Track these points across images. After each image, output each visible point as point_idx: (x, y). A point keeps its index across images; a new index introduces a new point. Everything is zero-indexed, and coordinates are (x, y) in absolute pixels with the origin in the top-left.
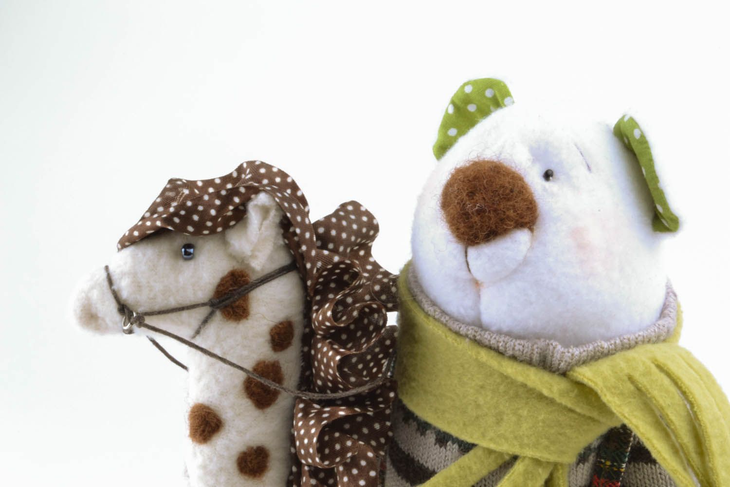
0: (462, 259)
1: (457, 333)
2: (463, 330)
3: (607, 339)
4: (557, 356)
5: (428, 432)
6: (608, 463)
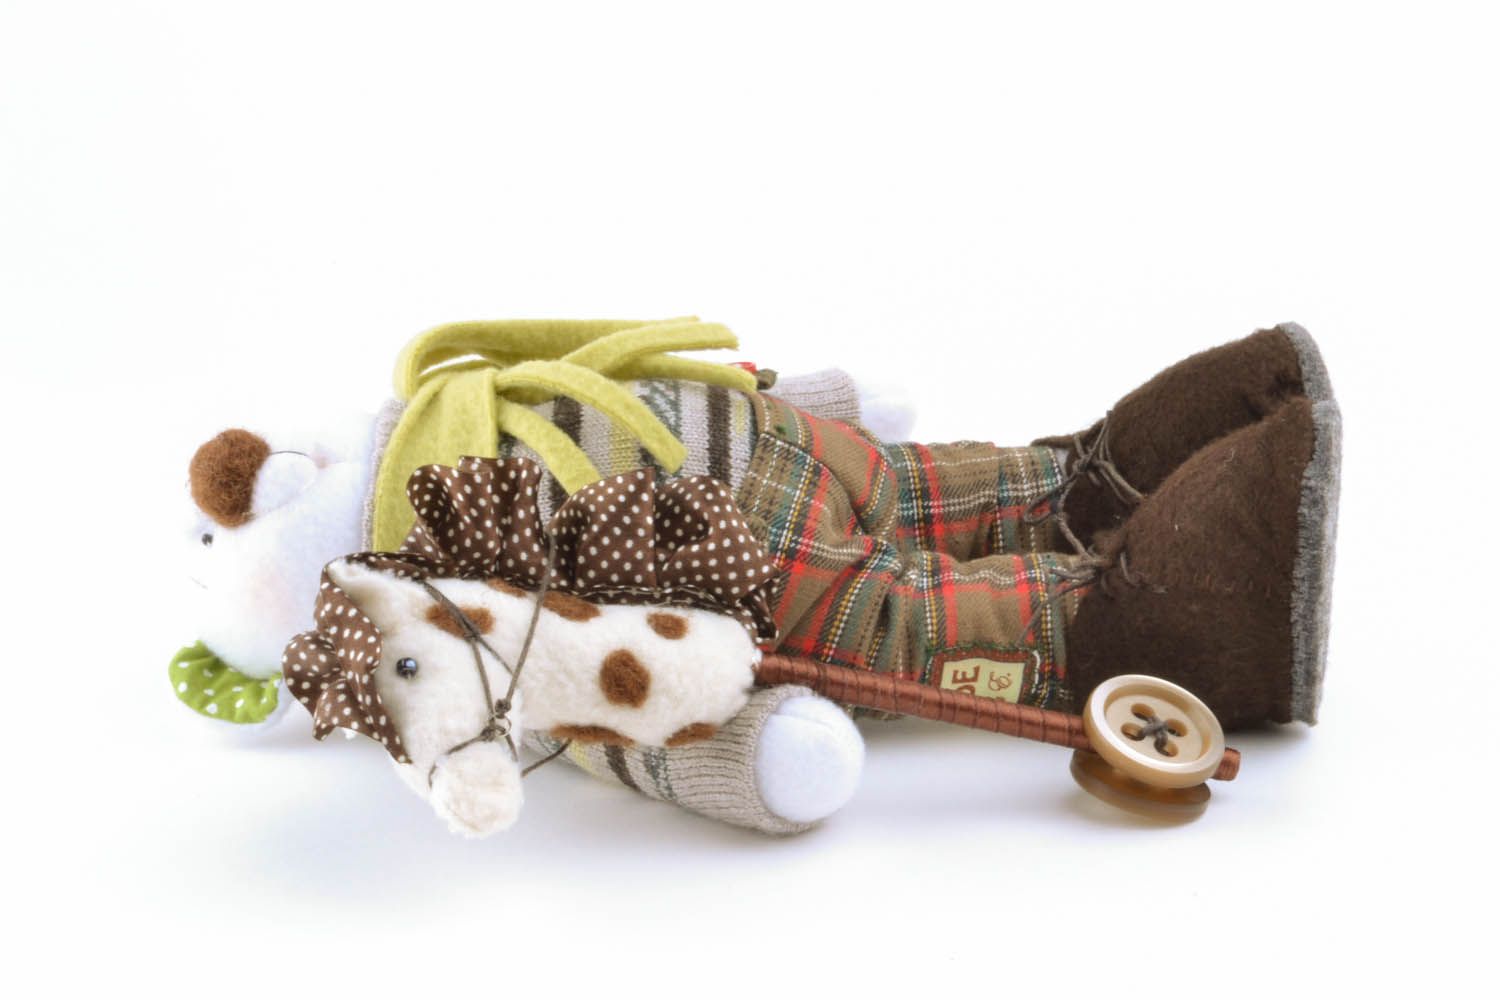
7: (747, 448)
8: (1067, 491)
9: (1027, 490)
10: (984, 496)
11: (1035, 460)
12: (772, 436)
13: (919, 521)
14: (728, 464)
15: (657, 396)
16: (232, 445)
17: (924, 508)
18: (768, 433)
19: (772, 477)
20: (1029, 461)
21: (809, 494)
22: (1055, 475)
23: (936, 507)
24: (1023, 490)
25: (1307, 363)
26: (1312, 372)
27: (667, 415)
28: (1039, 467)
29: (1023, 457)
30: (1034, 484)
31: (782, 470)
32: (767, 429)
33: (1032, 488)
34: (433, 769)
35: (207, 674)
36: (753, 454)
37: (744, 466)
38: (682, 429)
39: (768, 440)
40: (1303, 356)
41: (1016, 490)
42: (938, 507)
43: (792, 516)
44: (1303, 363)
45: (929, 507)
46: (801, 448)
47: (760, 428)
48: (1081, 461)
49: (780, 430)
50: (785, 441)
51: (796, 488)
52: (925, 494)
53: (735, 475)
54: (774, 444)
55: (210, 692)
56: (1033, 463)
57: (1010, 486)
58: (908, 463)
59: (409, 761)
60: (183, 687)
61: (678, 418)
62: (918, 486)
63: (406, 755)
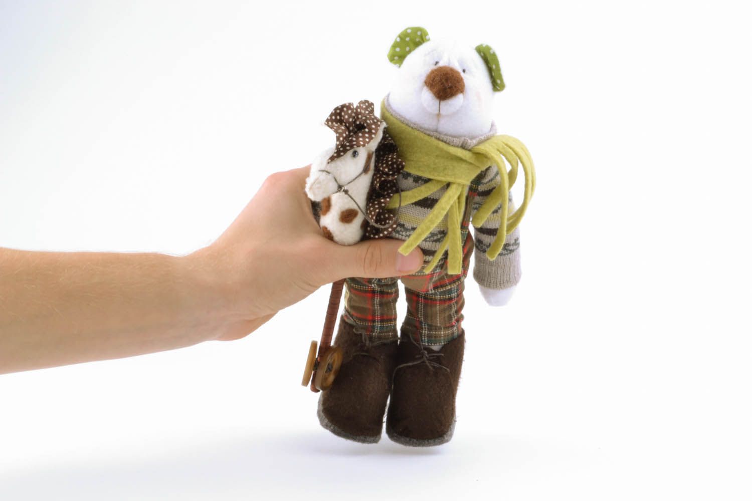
0: (438, 106)
1: (429, 135)
2: (432, 133)
3: (482, 136)
4: (469, 144)
5: (409, 178)
6: (475, 186)
8: (417, 345)
9: (424, 332)
22: (428, 343)
30: (427, 335)
33: (425, 334)
34: (328, 173)
59: (328, 163)
63: (331, 162)
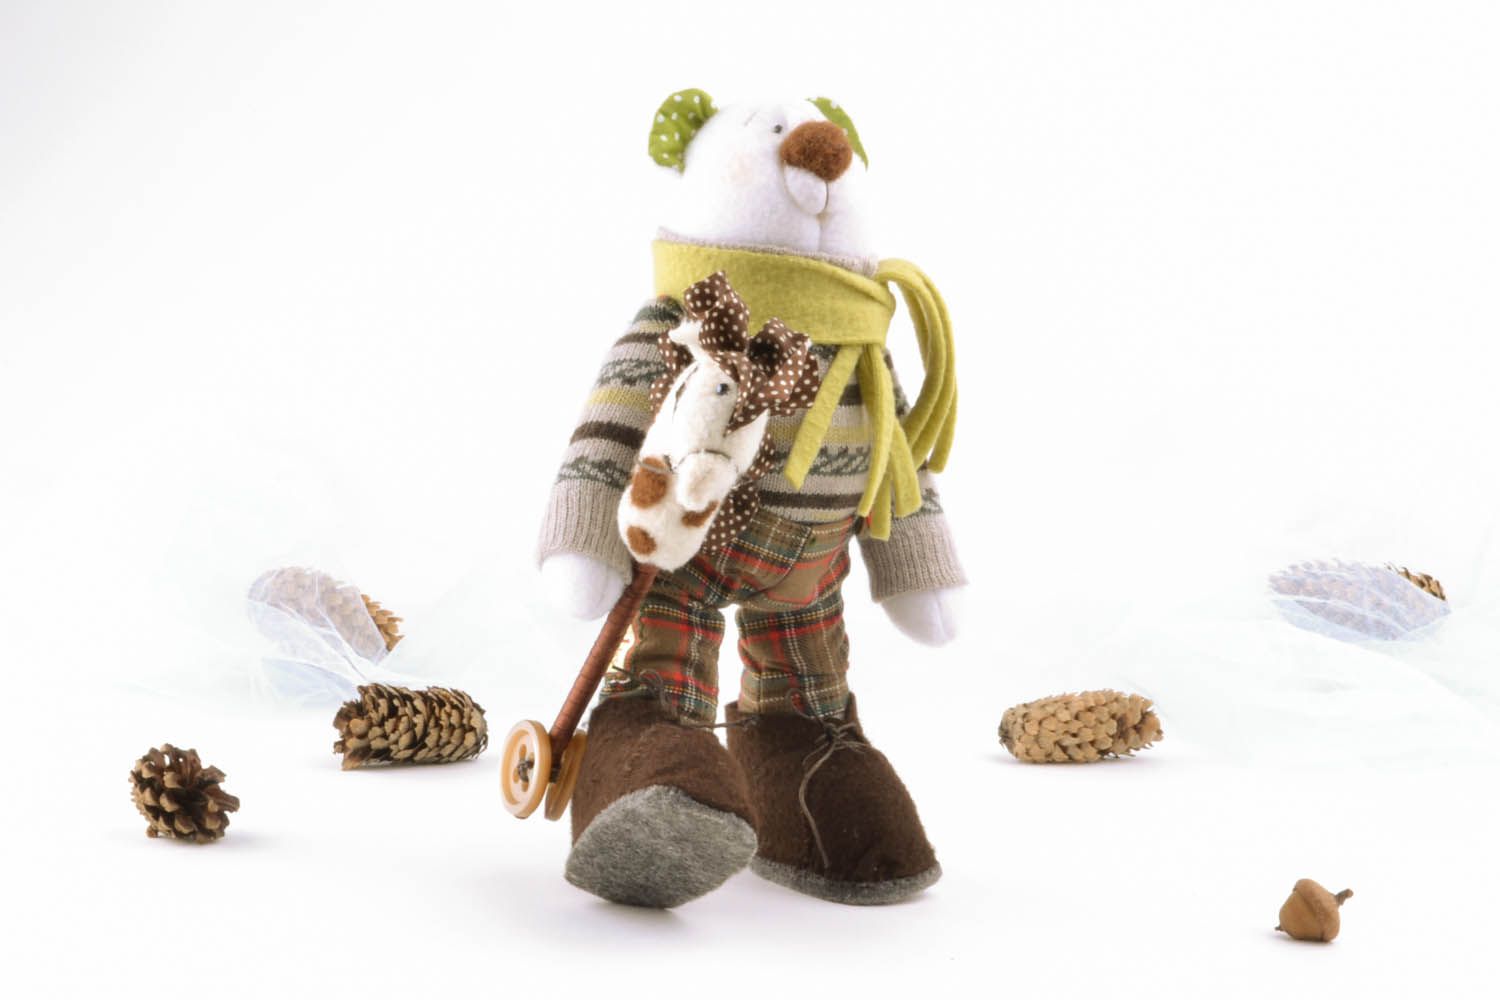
7: (799, 519)
9: (811, 694)
10: (802, 666)
11: (835, 699)
12: (809, 535)
13: (779, 621)
14: (788, 506)
15: (846, 460)
16: (835, 155)
17: (789, 624)
18: (811, 533)
19: (776, 533)
20: (833, 694)
21: (766, 559)
22: (823, 712)
23: (791, 633)
24: (810, 691)
25: (908, 883)
26: (901, 887)
27: (828, 466)
28: (829, 701)
29: (836, 690)
30: (815, 698)
31: (782, 542)
32: (814, 532)
35: (691, 115)
36: (796, 523)
37: (786, 516)
38: (816, 476)
39: (805, 532)
40: (913, 880)
41: (810, 686)
42: (791, 634)
43: (749, 545)
44: (908, 880)
45: (789, 628)
46: (801, 554)
47: (815, 527)
48: (835, 729)
49: (814, 540)
50: (805, 544)
51: (769, 549)
52: (799, 625)
53: (779, 510)
54: (803, 536)
55: (674, 116)
56: (831, 697)
57: (813, 682)
58: (822, 611)
60: (678, 98)
61: (825, 474)
62: (805, 619)
